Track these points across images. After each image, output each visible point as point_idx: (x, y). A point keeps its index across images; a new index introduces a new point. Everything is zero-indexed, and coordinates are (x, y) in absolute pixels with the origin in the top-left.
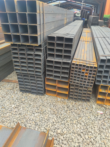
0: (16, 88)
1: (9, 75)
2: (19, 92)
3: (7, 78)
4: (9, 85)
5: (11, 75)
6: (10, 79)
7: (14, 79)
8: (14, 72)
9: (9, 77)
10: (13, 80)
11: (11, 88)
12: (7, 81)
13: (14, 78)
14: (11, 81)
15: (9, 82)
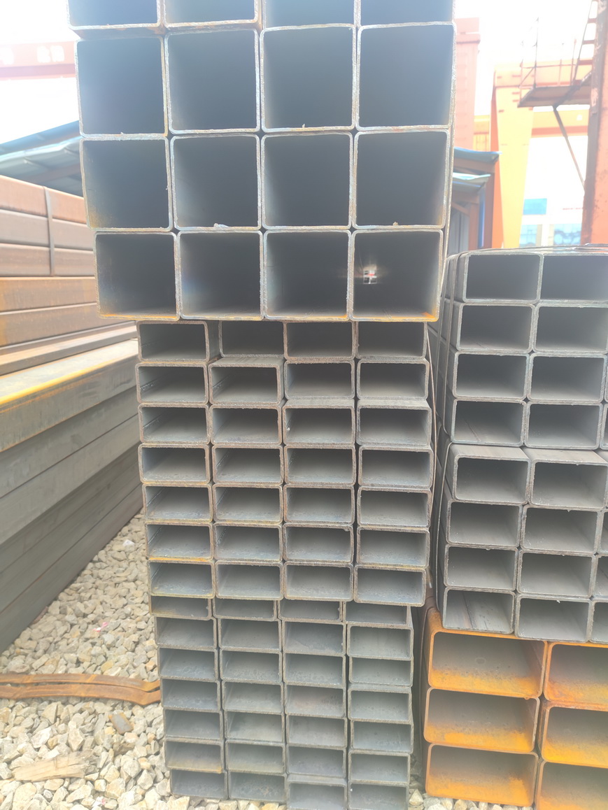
0: (121, 750)
1: (26, 633)
2: (152, 796)
3: (16, 664)
4: (44, 734)
5: (47, 629)
6: (48, 666)
7: (78, 663)
8: (62, 595)
9: (32, 644)
10: (73, 670)
11: (71, 765)
12: (24, 691)
13: (73, 656)
14: (61, 691)
15: (41, 700)
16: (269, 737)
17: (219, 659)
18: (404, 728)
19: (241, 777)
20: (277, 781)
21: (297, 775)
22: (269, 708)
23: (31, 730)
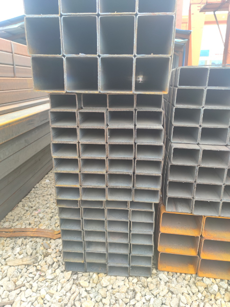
1: (10, 214)
3: (6, 225)
4: (18, 250)
5: (18, 212)
6: (18, 225)
7: (30, 224)
8: (23, 200)
9: (12, 218)
10: (28, 227)
11: (28, 260)
12: (10, 234)
13: (28, 222)
14: (23, 234)
15: (16, 237)
16: (101, 250)
17: (83, 222)
18: (151, 246)
19: (91, 264)
20: (104, 265)
21: (111, 263)
22: (101, 240)
23: (13, 248)
